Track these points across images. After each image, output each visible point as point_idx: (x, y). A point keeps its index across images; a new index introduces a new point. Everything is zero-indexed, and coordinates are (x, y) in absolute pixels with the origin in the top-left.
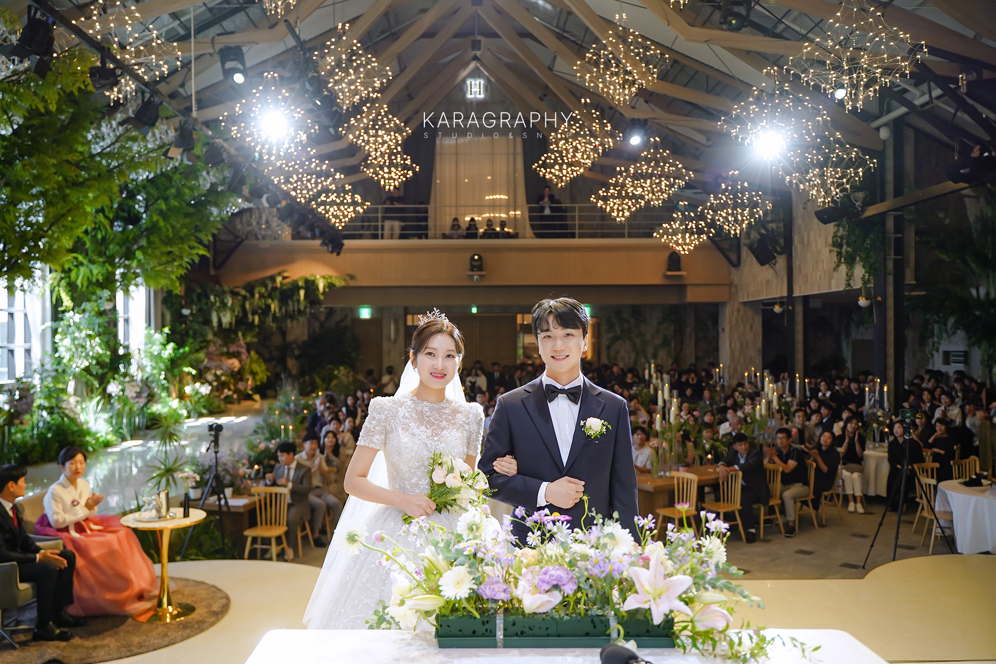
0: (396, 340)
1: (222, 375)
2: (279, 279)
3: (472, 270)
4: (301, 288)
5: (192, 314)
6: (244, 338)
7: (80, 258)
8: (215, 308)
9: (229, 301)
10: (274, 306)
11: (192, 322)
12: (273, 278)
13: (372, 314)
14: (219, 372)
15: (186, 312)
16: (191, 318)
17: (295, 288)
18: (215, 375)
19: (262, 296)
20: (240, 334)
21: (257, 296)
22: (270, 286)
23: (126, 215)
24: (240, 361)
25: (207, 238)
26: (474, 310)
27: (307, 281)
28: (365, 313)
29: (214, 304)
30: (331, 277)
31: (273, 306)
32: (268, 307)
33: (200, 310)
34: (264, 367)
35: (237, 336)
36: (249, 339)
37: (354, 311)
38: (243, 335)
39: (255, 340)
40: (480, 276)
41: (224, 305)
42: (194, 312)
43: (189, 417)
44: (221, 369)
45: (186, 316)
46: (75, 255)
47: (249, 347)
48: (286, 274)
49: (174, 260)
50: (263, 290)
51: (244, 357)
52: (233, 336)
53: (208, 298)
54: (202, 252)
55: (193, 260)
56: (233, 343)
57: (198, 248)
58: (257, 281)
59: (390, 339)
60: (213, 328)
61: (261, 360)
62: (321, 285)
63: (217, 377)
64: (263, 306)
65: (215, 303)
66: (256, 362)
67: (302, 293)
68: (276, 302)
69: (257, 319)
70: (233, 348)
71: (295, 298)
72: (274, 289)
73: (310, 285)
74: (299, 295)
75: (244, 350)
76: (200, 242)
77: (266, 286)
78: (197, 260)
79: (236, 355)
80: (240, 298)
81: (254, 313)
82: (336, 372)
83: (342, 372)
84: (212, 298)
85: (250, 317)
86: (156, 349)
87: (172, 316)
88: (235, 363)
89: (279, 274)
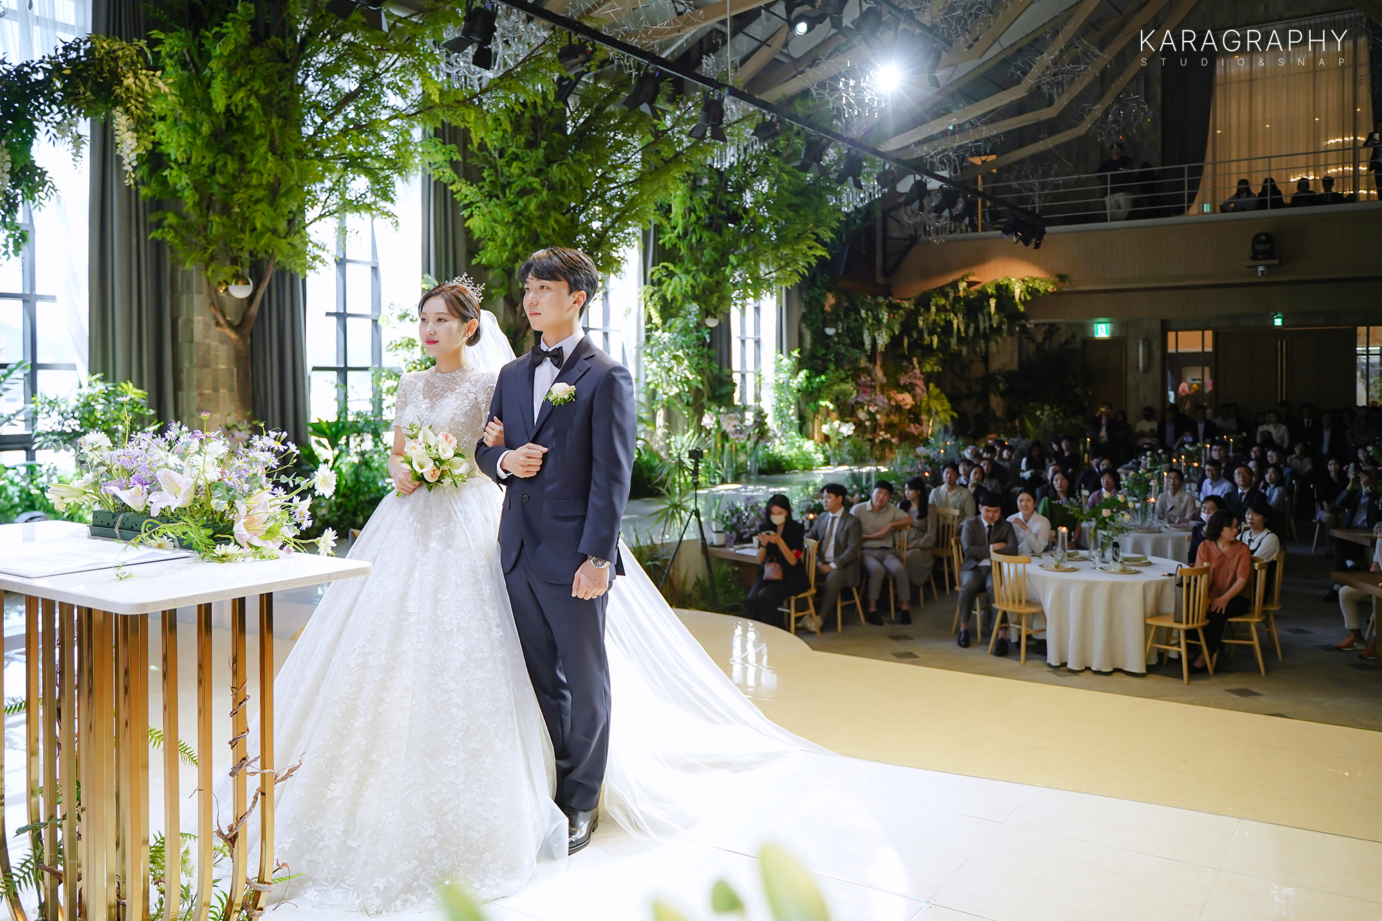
0: (1147, 369)
1: (877, 412)
2: (962, 285)
3: (1254, 258)
4: (992, 296)
5: (837, 334)
6: (921, 368)
7: (671, 267)
8: (867, 325)
9: (885, 316)
10: (957, 322)
11: (838, 343)
12: (955, 285)
13: (1112, 332)
14: (872, 409)
15: (830, 331)
16: (836, 339)
17: (984, 296)
18: (869, 412)
19: (940, 309)
20: (915, 360)
21: (933, 309)
22: (952, 295)
23: (724, 212)
24: (914, 397)
25: (827, 236)
26: (1278, 322)
27: (999, 287)
28: (1102, 331)
29: (864, 320)
30: (1034, 279)
31: (955, 322)
32: (950, 323)
33: (849, 329)
34: (947, 406)
35: (912, 363)
36: (928, 368)
37: (1085, 328)
38: (919, 363)
39: (936, 368)
40: (1267, 266)
41: (878, 321)
42: (840, 331)
43: (827, 463)
44: (876, 405)
45: (830, 337)
46: (666, 264)
47: (928, 378)
48: (972, 279)
49: (787, 264)
50: (942, 301)
51: (918, 391)
52: (905, 364)
53: (859, 314)
54: (821, 252)
55: (809, 263)
56: (906, 373)
57: (817, 248)
58: (935, 290)
59: (1138, 368)
60: (865, 351)
61: (943, 396)
62: (1018, 290)
63: (872, 416)
64: (942, 323)
65: (867, 319)
66: (937, 398)
67: (993, 302)
68: (960, 316)
69: (935, 339)
70: (904, 380)
71: (986, 311)
72: (957, 299)
73: (1003, 292)
74: (989, 305)
75: (920, 383)
76: (818, 240)
77: (946, 296)
78: (814, 262)
79: (909, 388)
80: (901, 312)
81: (931, 333)
82: (1038, 413)
83: (1046, 413)
84: (863, 312)
85: (927, 339)
86: (783, 377)
87: (812, 338)
88: (907, 399)
89: (963, 279)
